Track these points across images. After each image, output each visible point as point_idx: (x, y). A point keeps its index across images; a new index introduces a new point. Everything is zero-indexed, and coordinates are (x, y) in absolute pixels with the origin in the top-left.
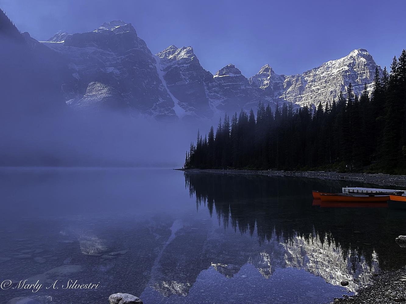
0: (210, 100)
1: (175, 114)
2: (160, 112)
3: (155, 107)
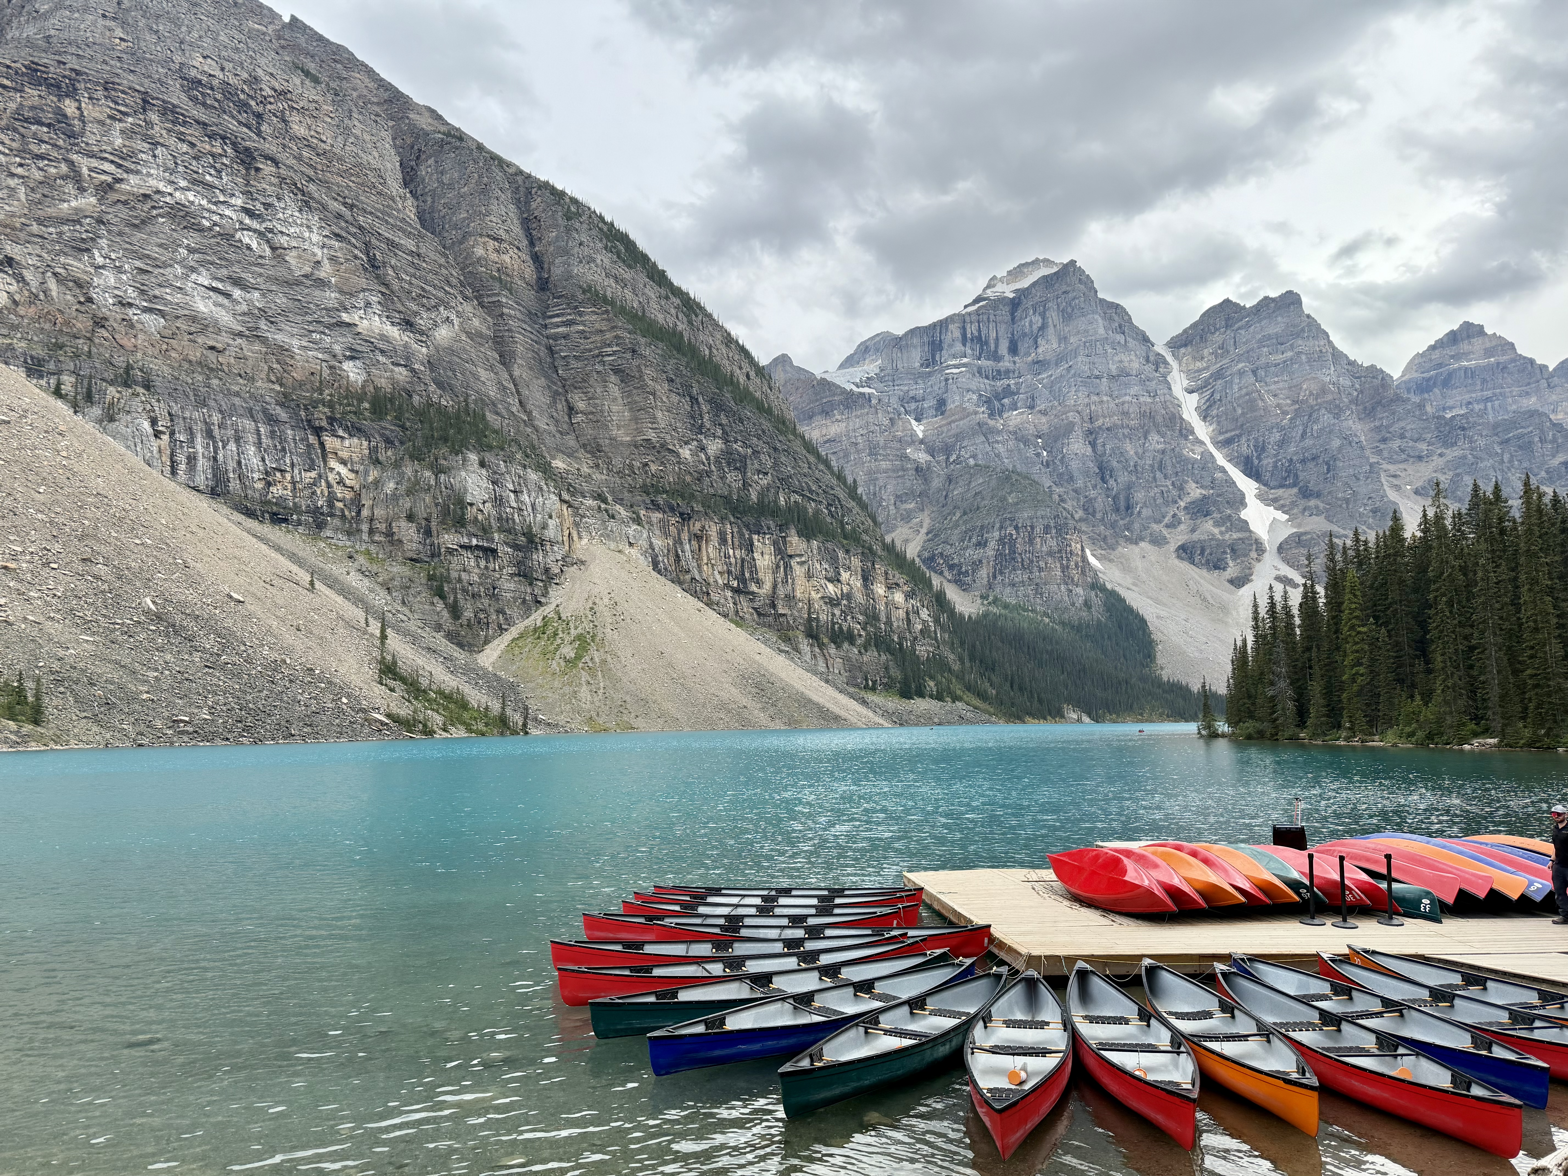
0: (1385, 466)
1: (1251, 531)
2: (1193, 531)
3: (1174, 516)
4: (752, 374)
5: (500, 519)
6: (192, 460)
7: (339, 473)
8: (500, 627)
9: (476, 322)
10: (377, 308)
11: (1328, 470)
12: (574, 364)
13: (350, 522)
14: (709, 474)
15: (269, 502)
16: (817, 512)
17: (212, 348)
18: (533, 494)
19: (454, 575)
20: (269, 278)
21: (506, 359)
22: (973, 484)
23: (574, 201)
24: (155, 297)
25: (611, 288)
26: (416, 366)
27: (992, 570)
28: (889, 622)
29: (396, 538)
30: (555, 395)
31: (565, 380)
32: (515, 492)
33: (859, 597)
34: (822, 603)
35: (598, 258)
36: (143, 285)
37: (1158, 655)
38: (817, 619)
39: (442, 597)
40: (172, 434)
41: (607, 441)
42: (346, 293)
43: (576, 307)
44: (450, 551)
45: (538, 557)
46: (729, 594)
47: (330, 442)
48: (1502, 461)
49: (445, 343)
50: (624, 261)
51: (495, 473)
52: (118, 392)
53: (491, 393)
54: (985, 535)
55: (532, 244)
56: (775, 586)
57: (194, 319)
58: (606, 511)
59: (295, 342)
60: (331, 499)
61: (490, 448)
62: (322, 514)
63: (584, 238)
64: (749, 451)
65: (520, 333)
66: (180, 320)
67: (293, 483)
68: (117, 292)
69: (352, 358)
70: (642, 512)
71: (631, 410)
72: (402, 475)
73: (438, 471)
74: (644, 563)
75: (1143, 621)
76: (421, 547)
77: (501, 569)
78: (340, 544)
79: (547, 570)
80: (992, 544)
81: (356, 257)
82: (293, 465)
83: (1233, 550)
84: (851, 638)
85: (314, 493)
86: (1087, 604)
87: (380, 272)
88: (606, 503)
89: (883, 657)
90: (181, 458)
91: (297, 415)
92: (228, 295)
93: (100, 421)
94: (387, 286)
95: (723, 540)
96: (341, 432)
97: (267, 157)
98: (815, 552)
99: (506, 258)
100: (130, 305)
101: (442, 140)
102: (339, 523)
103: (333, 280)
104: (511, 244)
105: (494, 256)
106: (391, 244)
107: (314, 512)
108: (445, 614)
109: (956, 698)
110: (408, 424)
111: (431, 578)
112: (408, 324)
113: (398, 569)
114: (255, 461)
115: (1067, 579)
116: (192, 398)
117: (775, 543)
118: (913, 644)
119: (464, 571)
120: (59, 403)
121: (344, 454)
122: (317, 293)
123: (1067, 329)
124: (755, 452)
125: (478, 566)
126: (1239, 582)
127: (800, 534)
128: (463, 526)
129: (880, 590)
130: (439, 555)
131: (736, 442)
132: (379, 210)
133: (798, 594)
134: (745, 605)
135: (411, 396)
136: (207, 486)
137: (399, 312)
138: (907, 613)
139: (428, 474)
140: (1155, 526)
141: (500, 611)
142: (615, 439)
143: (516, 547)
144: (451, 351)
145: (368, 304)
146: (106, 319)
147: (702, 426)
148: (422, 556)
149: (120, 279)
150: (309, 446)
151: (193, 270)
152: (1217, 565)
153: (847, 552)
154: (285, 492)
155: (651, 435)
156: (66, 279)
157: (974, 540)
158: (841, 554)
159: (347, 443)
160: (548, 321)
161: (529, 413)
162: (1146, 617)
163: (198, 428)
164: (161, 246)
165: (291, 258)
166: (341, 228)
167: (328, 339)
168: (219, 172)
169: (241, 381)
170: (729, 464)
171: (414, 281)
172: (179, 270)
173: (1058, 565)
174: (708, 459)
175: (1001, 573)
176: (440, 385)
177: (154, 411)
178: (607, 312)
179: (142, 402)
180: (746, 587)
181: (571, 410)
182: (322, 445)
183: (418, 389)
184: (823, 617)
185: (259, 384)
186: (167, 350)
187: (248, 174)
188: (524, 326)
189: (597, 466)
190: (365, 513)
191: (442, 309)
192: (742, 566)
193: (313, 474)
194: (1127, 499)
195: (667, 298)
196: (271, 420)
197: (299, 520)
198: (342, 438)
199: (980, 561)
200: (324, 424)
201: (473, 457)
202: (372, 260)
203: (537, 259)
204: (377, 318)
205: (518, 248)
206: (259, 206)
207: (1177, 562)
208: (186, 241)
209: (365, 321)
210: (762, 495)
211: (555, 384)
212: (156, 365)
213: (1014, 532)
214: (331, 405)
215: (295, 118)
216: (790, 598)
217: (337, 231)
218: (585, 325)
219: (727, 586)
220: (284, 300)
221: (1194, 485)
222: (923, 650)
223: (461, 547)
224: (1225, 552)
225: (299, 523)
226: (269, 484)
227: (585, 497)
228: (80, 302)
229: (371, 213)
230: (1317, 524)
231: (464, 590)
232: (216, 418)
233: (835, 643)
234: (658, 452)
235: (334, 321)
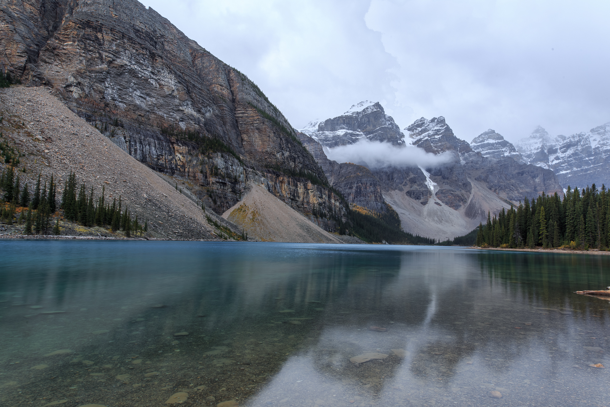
1: (428, 188)
2: (411, 187)
3: (406, 182)
4: (292, 131)
5: (227, 174)
6: (136, 150)
7: (179, 157)
8: (227, 207)
9: (217, 111)
10: (190, 106)
11: (451, 171)
12: (244, 126)
13: (182, 172)
14: (284, 162)
15: (158, 165)
16: (316, 176)
17: (140, 115)
18: (236, 166)
19: (214, 191)
20: (158, 94)
21: (225, 124)
22: (348, 169)
23: (243, 75)
24: (123, 98)
25: (255, 103)
26: (201, 125)
27: (354, 196)
28: (335, 212)
29: (197, 178)
30: (238, 135)
31: (241, 131)
32: (231, 165)
33: (327, 203)
34: (317, 204)
35: (251, 93)
36: (120, 94)
37: (401, 224)
38: (316, 209)
39: (211, 197)
40: (130, 142)
41: (254, 151)
42: (181, 101)
43: (246, 108)
44: (213, 183)
45: (237, 186)
46: (290, 200)
47: (176, 147)
48: (500, 172)
49: (208, 118)
50: (258, 95)
51: (226, 159)
52: (115, 128)
53: (221, 134)
54: (352, 185)
55: (230, 88)
56: (304, 199)
57: (135, 105)
58: (255, 172)
59: (165, 115)
60: (176, 165)
61: (224, 152)
62: (174, 169)
63: (248, 87)
64: (297, 156)
65: (228, 115)
66: (131, 106)
67: (165, 159)
68: (112, 96)
69: (182, 121)
70: (265, 173)
71: (261, 141)
72: (198, 158)
73: (209, 158)
74: (266, 189)
75: (397, 214)
76: (204, 181)
77: (227, 189)
78: (179, 179)
79: (240, 190)
80: (354, 188)
81: (185, 89)
82: (165, 154)
83: (423, 194)
84: (325, 216)
85: (171, 163)
86: (382, 208)
87: (191, 94)
88: (255, 170)
89: (334, 222)
90: (133, 150)
91: (167, 138)
92: (145, 99)
93: (109, 137)
94: (193, 99)
95: (289, 184)
96: (180, 144)
97: (159, 56)
98: (316, 188)
99: (224, 92)
100: (115, 100)
101: (203, 53)
102: (179, 173)
103: (178, 96)
104: (225, 87)
105: (220, 91)
106: (194, 85)
107: (171, 169)
108: (212, 203)
109: (354, 236)
110: (199, 143)
111: (208, 191)
112: (199, 111)
113: (197, 188)
114: (154, 152)
115: (376, 200)
116: (135, 131)
117: (304, 185)
118: (341, 219)
119: (217, 189)
120: (97, 130)
121: (181, 151)
122: (173, 100)
123: (375, 123)
124: (298, 157)
125: (221, 188)
126: (424, 203)
127: (312, 183)
128: (217, 175)
129: (333, 201)
130: (209, 184)
131: (293, 153)
132: (190, 75)
133: (310, 201)
134: (294, 204)
135: (199, 134)
136: (140, 159)
137: (197, 107)
138: (340, 209)
139: (206, 159)
140: (400, 185)
141: (227, 203)
142: (256, 150)
143: (231, 183)
144: (210, 120)
145: (187, 105)
146: (108, 104)
147: (283, 147)
148: (204, 184)
149: (113, 91)
150: (170, 148)
151: (135, 90)
152: (418, 198)
153: (324, 189)
154: (163, 162)
155: (268, 150)
156: (97, 90)
157: (349, 187)
158: (323, 190)
159: (181, 148)
160: (236, 112)
161: (231, 141)
162: (398, 213)
163: (137, 141)
164: (126, 82)
165: (165, 89)
166: (180, 80)
167: (175, 115)
168: (144, 60)
169: (149, 126)
170: (291, 160)
171: (201, 98)
172: (131, 90)
173: (374, 196)
174: (284, 158)
175: (357, 197)
176: (208, 131)
177: (125, 134)
178: (255, 110)
179: (122, 131)
180: (295, 198)
181: (242, 140)
182: (174, 148)
183: (201, 132)
184: (318, 209)
185: (154, 128)
186: (127, 115)
187: (153, 61)
188: (230, 113)
189: (251, 158)
190: (187, 170)
191: (208, 107)
192: (294, 192)
193: (171, 157)
194: (392, 176)
195: (270, 107)
196: (159, 139)
197: (167, 171)
198: (180, 146)
199: (350, 193)
200: (175, 141)
201: (219, 154)
202: (188, 90)
203: (232, 92)
204: (190, 109)
205: (227, 89)
206: (156, 71)
207: (406, 197)
208: (133, 81)
209: (186, 110)
210: (300, 170)
211: (238, 132)
212: (124, 120)
213: (361, 185)
214: (177, 135)
215: (166, 44)
216: (308, 203)
217: (179, 81)
218: (248, 114)
219: (290, 198)
220: (163, 102)
221: (411, 173)
222: (344, 220)
223: (216, 182)
224: (420, 194)
225: (167, 172)
226: (158, 159)
227: (248, 168)
228: (101, 98)
229: (188, 76)
230: (447, 187)
231: (217, 196)
232: (143, 138)
233: (321, 217)
234: (270, 155)
235: (177, 109)
